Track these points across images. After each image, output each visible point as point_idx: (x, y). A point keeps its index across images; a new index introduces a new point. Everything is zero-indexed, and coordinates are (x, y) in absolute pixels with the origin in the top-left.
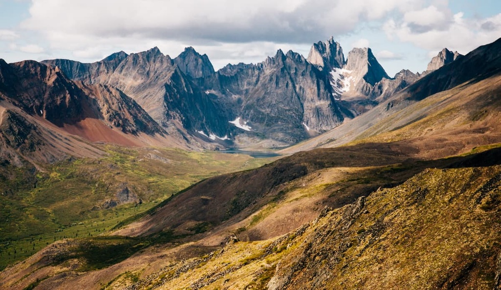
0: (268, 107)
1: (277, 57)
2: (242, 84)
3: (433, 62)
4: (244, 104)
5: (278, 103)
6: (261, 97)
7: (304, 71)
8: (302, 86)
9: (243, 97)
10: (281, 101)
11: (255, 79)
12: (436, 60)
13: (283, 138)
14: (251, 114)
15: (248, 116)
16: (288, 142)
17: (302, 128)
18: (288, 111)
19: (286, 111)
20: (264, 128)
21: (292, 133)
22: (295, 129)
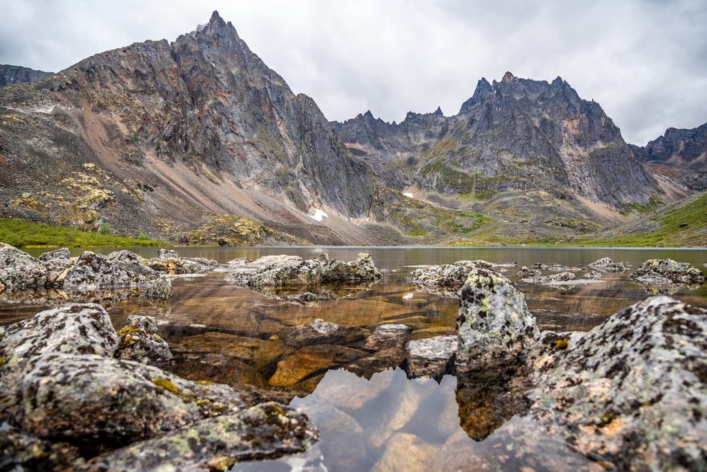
0: (476, 163)
4: (420, 165)
5: (498, 154)
6: (456, 150)
8: (548, 118)
9: (418, 156)
10: (504, 147)
13: (538, 219)
14: (437, 180)
15: (432, 184)
16: (558, 229)
17: (572, 198)
18: (525, 166)
19: (520, 164)
20: (472, 203)
21: (555, 208)
22: (559, 202)
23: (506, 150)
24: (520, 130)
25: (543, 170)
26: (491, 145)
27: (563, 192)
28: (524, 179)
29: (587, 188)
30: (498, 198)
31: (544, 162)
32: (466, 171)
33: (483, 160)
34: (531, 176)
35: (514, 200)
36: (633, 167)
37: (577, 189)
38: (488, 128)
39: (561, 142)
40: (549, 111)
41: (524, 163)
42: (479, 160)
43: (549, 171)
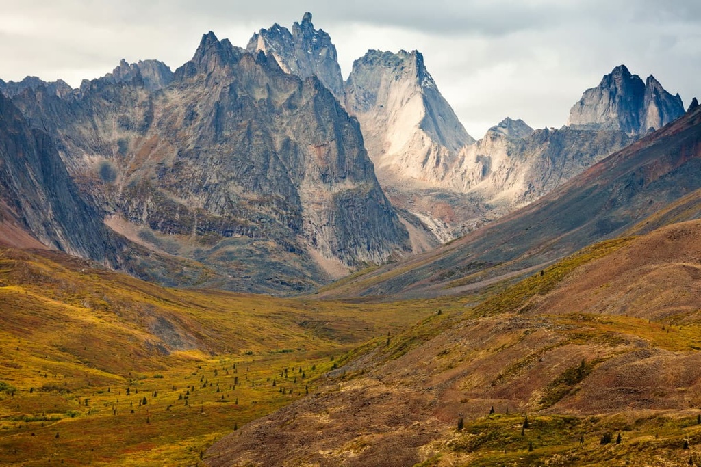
0: (197, 192)
1: (203, 54)
2: (104, 126)
3: (587, 103)
4: (120, 182)
5: (225, 183)
6: (170, 163)
7: (293, 96)
8: (292, 138)
9: (114, 164)
10: (234, 175)
11: (142, 112)
12: (595, 97)
13: (261, 275)
14: (148, 210)
15: (141, 214)
16: (277, 287)
17: (302, 252)
18: (257, 206)
19: (251, 203)
20: (193, 248)
21: (279, 263)
22: (286, 255)
23: (235, 179)
24: (255, 154)
25: (277, 213)
26: (218, 167)
27: (293, 243)
28: (254, 224)
29: (321, 241)
30: (222, 245)
31: (279, 202)
32: (184, 202)
33: (206, 189)
34: (262, 220)
35: (240, 251)
36: (379, 216)
37: (311, 240)
38: (215, 140)
39: (303, 176)
40: (294, 128)
41: (256, 202)
42: (202, 188)
43: (282, 215)
